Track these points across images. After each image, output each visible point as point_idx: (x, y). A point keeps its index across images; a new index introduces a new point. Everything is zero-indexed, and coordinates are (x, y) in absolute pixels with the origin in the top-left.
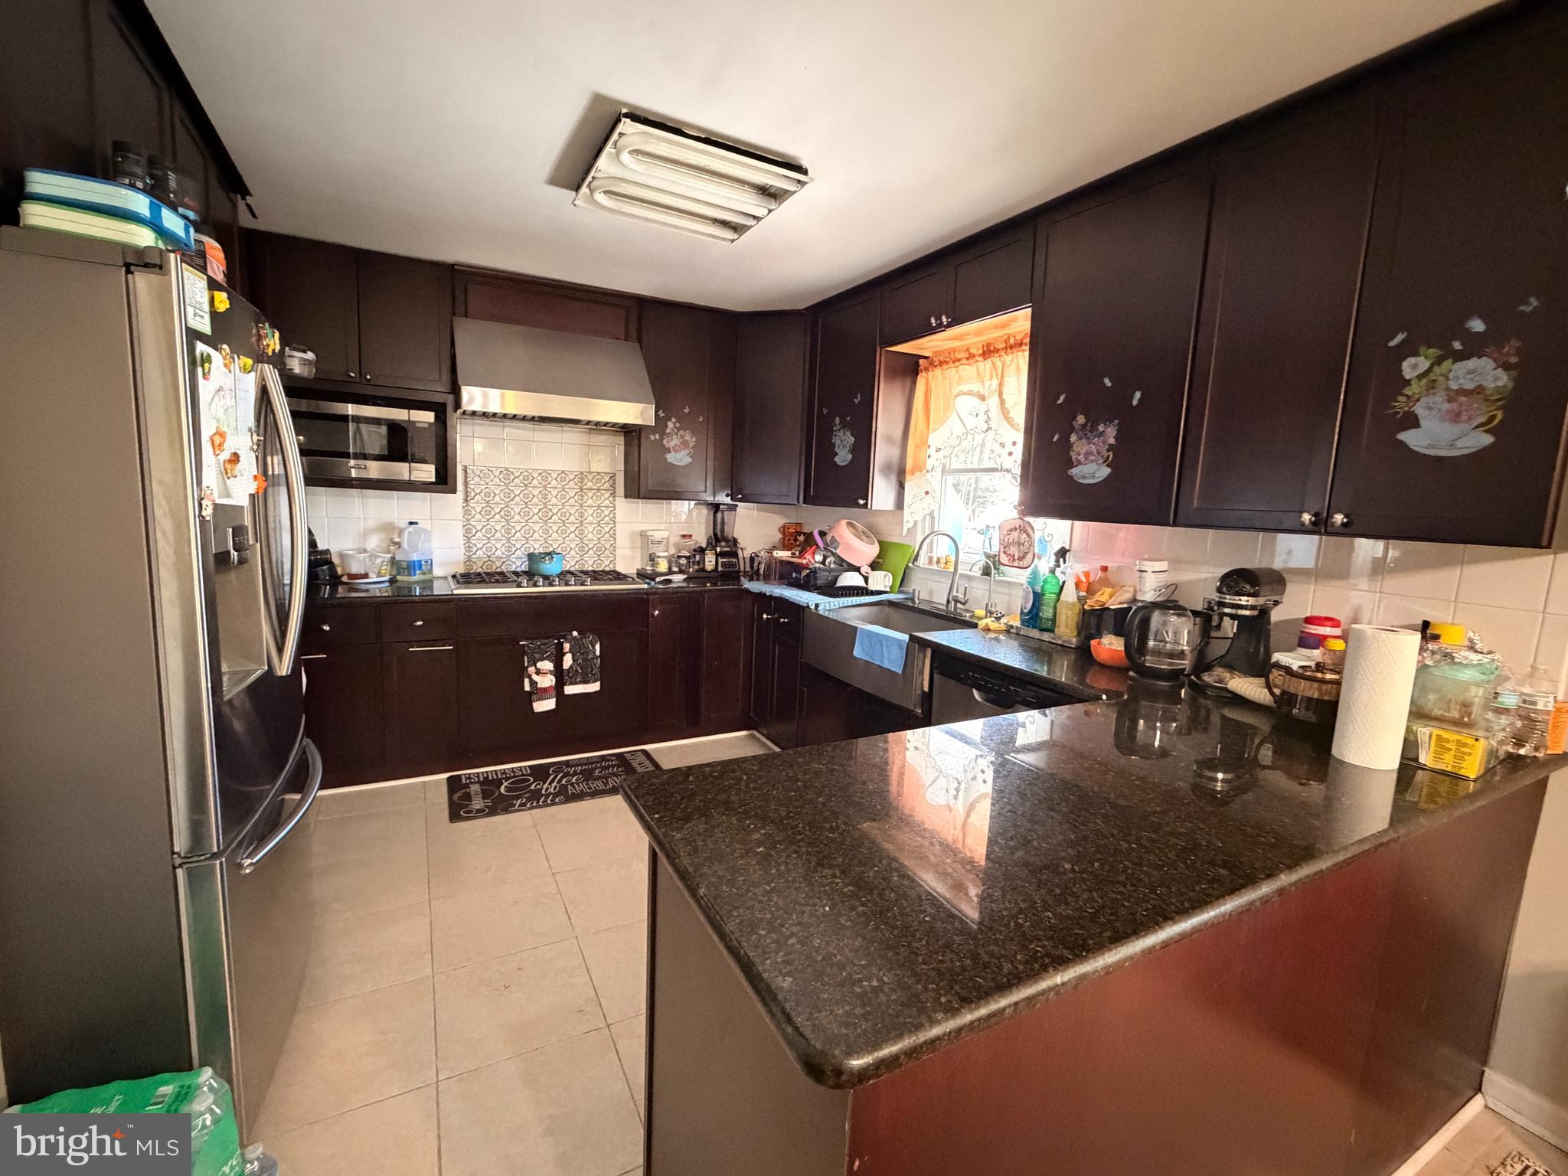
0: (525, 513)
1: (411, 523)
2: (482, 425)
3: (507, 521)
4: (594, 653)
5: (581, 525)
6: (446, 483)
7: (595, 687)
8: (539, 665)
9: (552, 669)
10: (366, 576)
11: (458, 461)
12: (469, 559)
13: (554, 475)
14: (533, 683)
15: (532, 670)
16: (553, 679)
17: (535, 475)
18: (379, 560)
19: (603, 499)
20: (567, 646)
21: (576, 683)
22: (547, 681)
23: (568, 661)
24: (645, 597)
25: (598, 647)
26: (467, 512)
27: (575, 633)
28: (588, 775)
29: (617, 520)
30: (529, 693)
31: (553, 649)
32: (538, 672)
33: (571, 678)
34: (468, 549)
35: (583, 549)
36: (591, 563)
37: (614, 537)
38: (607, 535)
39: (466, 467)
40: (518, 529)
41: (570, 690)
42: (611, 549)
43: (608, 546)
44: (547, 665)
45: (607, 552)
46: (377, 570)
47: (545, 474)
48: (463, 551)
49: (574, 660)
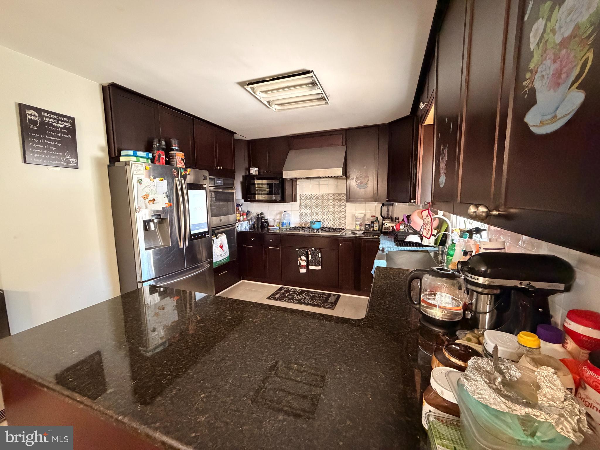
0: (317, 208)
1: (285, 212)
2: (304, 181)
3: (311, 211)
4: (318, 256)
5: (334, 212)
6: (284, 200)
7: (319, 268)
8: (302, 257)
9: (305, 259)
10: (273, 226)
11: (298, 192)
12: (301, 222)
13: (325, 195)
14: (300, 263)
15: (299, 258)
16: (306, 263)
17: (320, 196)
18: (277, 222)
19: (342, 202)
20: (309, 253)
21: (312, 266)
22: (304, 263)
23: (310, 257)
24: (338, 238)
25: (320, 254)
26: (300, 208)
27: (313, 249)
28: (312, 298)
29: (347, 210)
30: (299, 266)
31: (305, 253)
32: (301, 260)
33: (311, 263)
34: (301, 219)
35: (335, 221)
36: (337, 225)
37: (345, 216)
38: (343, 216)
39: (300, 194)
40: (314, 213)
41: (311, 267)
42: (345, 221)
43: (343, 219)
44: (304, 258)
45: (343, 222)
46: (276, 225)
47: (323, 195)
48: (299, 220)
49: (312, 258)
